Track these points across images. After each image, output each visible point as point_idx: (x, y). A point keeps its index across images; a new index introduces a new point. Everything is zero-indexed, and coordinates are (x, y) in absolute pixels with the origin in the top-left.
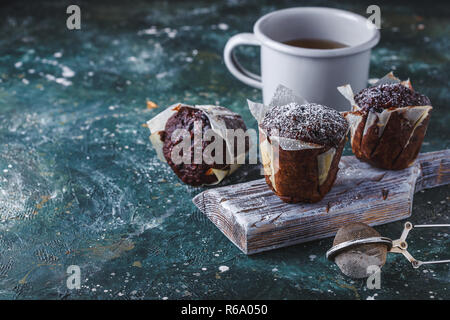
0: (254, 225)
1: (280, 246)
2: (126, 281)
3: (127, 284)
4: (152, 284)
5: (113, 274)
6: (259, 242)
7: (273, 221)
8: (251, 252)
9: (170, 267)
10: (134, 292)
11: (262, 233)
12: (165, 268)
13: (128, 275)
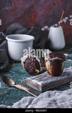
0: (43, 84)
1: (48, 89)
2: (4, 99)
3: (4, 100)
4: (11, 100)
5: (1, 98)
6: (44, 88)
7: (46, 83)
8: (43, 91)
9: (16, 97)
10: (6, 102)
11: (45, 86)
12: (14, 97)
13: (5, 98)
